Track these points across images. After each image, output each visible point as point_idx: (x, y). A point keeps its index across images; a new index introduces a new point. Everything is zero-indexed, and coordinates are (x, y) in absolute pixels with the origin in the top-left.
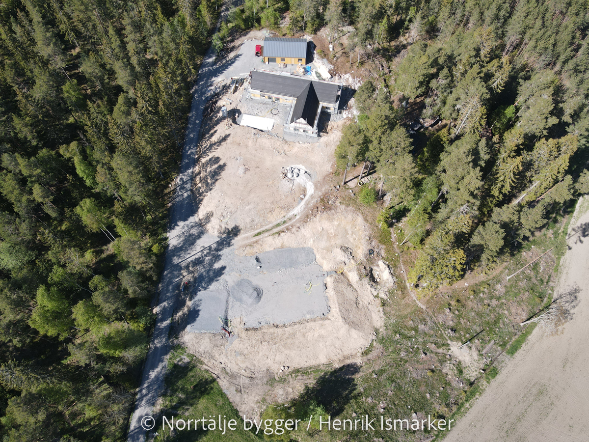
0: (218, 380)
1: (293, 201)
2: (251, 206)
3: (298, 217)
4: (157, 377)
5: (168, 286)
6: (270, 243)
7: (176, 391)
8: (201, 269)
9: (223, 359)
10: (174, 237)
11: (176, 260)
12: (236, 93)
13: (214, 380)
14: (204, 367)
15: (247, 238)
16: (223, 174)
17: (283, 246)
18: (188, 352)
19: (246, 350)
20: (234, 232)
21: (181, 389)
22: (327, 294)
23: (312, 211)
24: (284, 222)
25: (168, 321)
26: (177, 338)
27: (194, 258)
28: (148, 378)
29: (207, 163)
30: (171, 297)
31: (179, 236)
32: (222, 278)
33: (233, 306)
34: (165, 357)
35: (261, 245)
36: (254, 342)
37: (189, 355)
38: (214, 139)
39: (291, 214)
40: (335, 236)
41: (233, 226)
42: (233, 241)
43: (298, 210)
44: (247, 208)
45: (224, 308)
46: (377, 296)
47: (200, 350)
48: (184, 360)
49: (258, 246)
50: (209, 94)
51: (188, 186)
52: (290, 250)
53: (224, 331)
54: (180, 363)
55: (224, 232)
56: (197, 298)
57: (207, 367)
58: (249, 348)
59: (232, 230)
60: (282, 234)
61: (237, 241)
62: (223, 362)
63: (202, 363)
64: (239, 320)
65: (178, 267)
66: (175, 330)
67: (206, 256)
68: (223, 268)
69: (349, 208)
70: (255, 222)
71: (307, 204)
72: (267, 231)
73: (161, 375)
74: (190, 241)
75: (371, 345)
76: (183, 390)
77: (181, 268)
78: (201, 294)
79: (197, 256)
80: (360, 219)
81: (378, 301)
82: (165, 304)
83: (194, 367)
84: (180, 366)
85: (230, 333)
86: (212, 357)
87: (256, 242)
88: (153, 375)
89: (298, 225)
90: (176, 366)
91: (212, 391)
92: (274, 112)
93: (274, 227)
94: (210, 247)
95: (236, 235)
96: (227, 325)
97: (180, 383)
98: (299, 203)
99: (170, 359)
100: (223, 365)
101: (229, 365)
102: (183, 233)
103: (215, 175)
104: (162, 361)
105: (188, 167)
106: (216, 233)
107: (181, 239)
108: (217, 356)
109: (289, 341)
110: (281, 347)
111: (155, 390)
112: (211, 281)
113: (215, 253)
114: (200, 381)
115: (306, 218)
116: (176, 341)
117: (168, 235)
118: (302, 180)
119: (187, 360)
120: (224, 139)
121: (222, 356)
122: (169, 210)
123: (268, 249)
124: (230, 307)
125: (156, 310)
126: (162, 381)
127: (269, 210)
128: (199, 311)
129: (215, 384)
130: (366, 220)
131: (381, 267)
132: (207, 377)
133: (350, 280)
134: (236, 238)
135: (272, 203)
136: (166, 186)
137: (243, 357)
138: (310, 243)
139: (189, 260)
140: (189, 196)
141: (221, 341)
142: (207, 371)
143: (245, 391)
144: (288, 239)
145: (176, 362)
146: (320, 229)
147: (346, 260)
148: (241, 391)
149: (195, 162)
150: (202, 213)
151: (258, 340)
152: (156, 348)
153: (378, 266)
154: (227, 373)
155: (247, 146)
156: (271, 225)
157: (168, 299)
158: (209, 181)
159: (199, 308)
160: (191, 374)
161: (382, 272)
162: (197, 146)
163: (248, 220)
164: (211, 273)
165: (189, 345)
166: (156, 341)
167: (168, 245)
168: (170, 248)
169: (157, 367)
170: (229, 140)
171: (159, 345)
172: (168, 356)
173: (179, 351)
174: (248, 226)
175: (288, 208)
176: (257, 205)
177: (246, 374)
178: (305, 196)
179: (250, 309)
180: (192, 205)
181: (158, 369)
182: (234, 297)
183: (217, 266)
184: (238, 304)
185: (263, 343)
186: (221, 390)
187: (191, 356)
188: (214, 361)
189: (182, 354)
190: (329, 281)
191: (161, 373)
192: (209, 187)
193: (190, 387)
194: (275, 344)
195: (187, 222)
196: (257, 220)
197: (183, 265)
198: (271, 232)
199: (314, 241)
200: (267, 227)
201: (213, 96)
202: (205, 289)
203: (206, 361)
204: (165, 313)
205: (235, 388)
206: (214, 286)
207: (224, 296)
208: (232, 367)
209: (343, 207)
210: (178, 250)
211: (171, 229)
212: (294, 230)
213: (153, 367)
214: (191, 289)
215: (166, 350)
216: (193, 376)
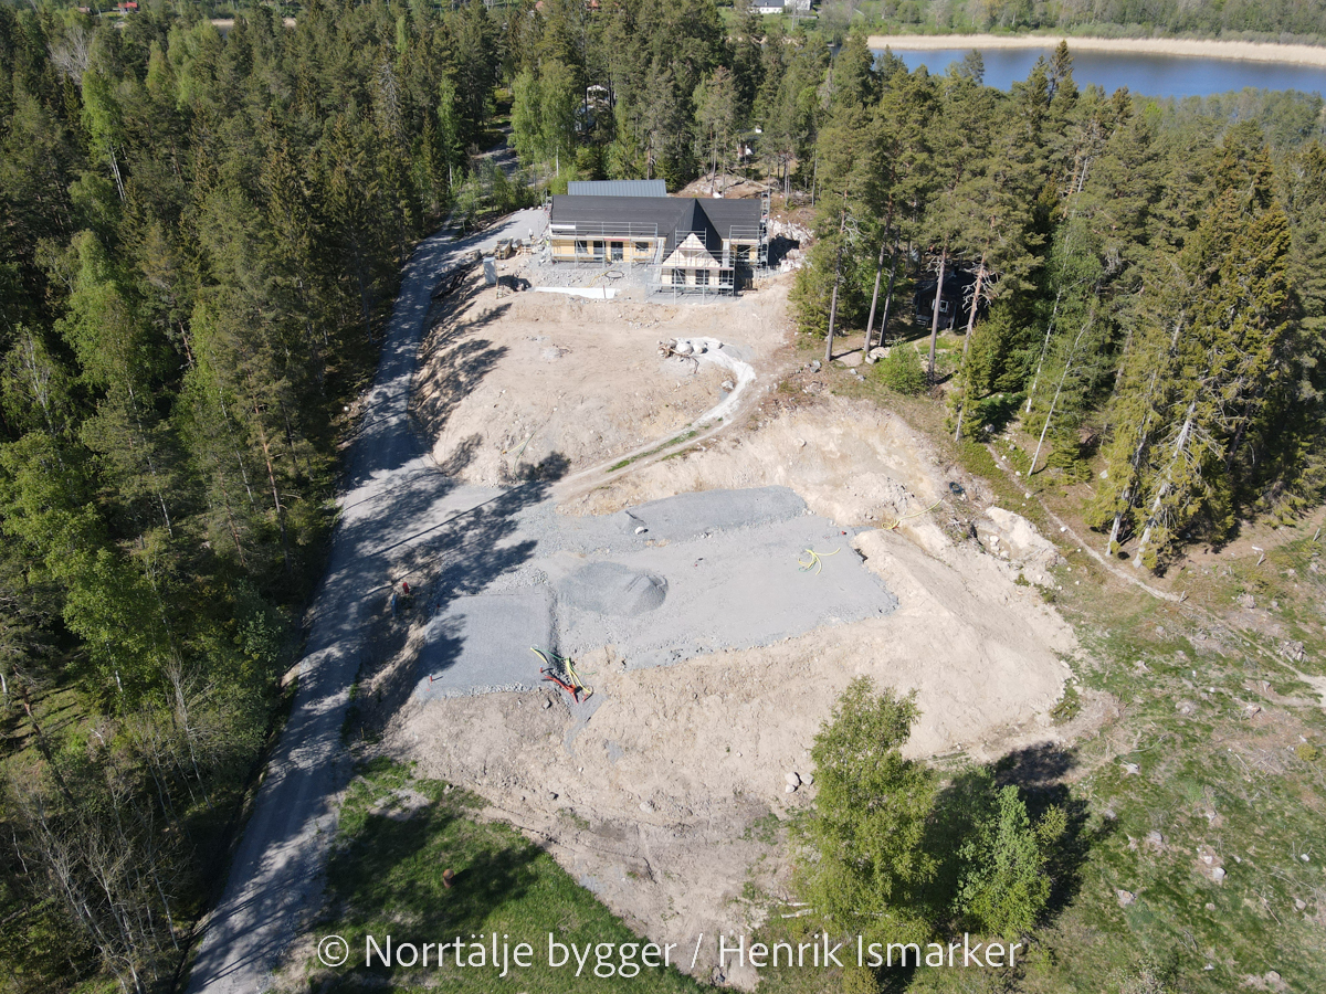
0: (553, 850)
1: (705, 394)
2: (591, 404)
3: (726, 423)
4: (295, 867)
5: (342, 605)
6: (661, 482)
7: (381, 902)
8: (449, 557)
9: (559, 779)
10: (357, 504)
11: (368, 548)
12: (512, 260)
13: (535, 851)
14: (489, 814)
15: (589, 478)
16: (501, 362)
17: (699, 487)
18: (419, 775)
19: (646, 730)
20: (554, 468)
21: (402, 895)
22: (873, 569)
23: (763, 407)
24: (692, 434)
25: (343, 696)
26: (377, 741)
27: (428, 537)
28: (256, 870)
29: (454, 354)
30: (354, 633)
31: (379, 499)
32: (526, 568)
33: (572, 624)
34: (332, 798)
35: (636, 486)
36: (670, 699)
37: (423, 785)
38: (469, 317)
39: (706, 418)
40: (843, 457)
41: (544, 455)
42: (548, 490)
43: (726, 409)
44: (580, 407)
45: (546, 628)
46: (1021, 581)
47: (469, 760)
48: (406, 804)
49: (628, 488)
50: (445, 270)
51: (401, 405)
52: (720, 492)
53: (552, 684)
54: (392, 813)
55: (520, 476)
56: (445, 615)
57: (499, 815)
58: (655, 722)
59: (541, 465)
60: (694, 456)
61: (558, 490)
62: (561, 793)
63: (478, 802)
64: (600, 654)
65: (381, 564)
66: (369, 717)
67: (466, 528)
68: (529, 545)
69: (859, 402)
70: (606, 442)
71: (745, 397)
72: (645, 455)
73: (315, 856)
74: (412, 504)
75: (1070, 693)
76: (409, 895)
77: (387, 564)
78: (460, 604)
79: (437, 533)
80: (897, 425)
81: (1031, 591)
82: (335, 651)
83: (449, 819)
84: (393, 821)
85: (577, 690)
86: (513, 779)
87: (620, 479)
88: (278, 858)
89: (734, 435)
90: (374, 823)
91: (533, 887)
93: (664, 446)
94: (478, 512)
95: (556, 477)
96: (561, 669)
97: (397, 876)
98: (721, 399)
99: (349, 801)
100: (562, 802)
101: (587, 798)
102: (389, 492)
103: (478, 368)
104: (324, 811)
105: (397, 372)
106: (493, 479)
107: (384, 504)
108: (535, 770)
110: (769, 708)
111: (289, 909)
112: (489, 573)
113: (501, 516)
114: (477, 860)
115: (751, 424)
116: (370, 751)
117: (339, 502)
118: (716, 356)
119: (417, 799)
120: (496, 314)
121: (555, 768)
122: (343, 454)
123: (657, 494)
124: (563, 626)
126: (317, 877)
127: (642, 413)
128: (458, 641)
129: (541, 862)
130: (912, 423)
131: (998, 520)
132: (504, 845)
133: (927, 546)
134: (557, 484)
135: (650, 396)
136: (338, 410)
137: (637, 759)
138: (779, 475)
139: (413, 543)
140: (403, 423)
141: (548, 715)
142: (503, 826)
143: (667, 875)
144: (704, 466)
145: (375, 811)
146: (798, 443)
147: (897, 499)
148: (650, 874)
149: (416, 366)
150: (443, 450)
151: (683, 692)
152: (295, 774)
153: (990, 520)
154: (584, 825)
155: (556, 321)
156: (658, 444)
157: (342, 637)
158: (462, 378)
159: (461, 635)
160: (441, 839)
161: (1007, 533)
162: (421, 341)
163: (586, 436)
164: (491, 560)
165: (425, 752)
166: (293, 754)
167: (341, 522)
168: (346, 525)
169: (298, 831)
170: (508, 316)
171: (302, 765)
172: (342, 796)
173: (388, 775)
174: (588, 451)
175: (698, 407)
176: (609, 401)
177: (658, 817)
178: (734, 385)
179: (635, 622)
180: (417, 436)
181: (307, 836)
182: (572, 602)
183: (504, 543)
184: (592, 615)
185: (704, 701)
186: (569, 879)
187: (438, 786)
188: (525, 793)
189: (399, 785)
190: (866, 540)
191: (314, 849)
192: (460, 390)
194: (748, 697)
195: (398, 471)
196: (611, 436)
197: (393, 554)
198: (661, 455)
199: (788, 470)
200: (644, 449)
202: (475, 591)
203: (493, 795)
204: (327, 679)
205: (623, 868)
206: (501, 583)
207: (540, 603)
208: (595, 800)
209: (843, 401)
210: (371, 528)
211: (349, 487)
212: (724, 444)
213: (280, 835)
214: (427, 600)
215: (335, 776)
216: (446, 847)
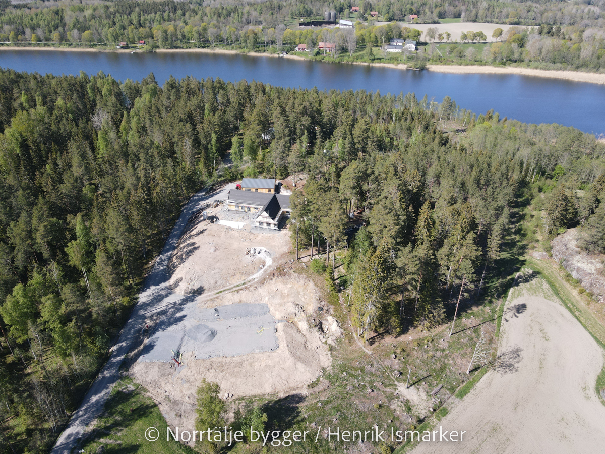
0: (160, 406)
1: (253, 269)
2: (216, 271)
3: (256, 280)
4: (97, 401)
5: (130, 330)
6: (229, 299)
7: (114, 413)
8: (163, 318)
9: (168, 388)
10: (143, 297)
11: (142, 312)
12: (217, 208)
13: (155, 405)
14: (148, 394)
15: (209, 296)
16: (196, 252)
17: (240, 302)
18: (134, 382)
19: (193, 377)
20: (200, 291)
21: (119, 413)
22: (277, 335)
23: (269, 276)
24: (244, 284)
25: (122, 357)
26: (127, 370)
27: (159, 310)
28: (88, 402)
29: (184, 247)
30: (131, 338)
31: (149, 296)
32: (181, 324)
33: (187, 343)
34: (111, 385)
35: (221, 300)
36: (202, 369)
37: (135, 385)
38: (194, 232)
39: (250, 278)
40: (288, 295)
41: (199, 286)
42: (196, 298)
43: (257, 275)
44: (213, 272)
45: (178, 344)
46: (325, 343)
47: (148, 379)
48: (129, 389)
49: (218, 300)
50: (195, 210)
51: (165, 263)
52: (247, 304)
53: (174, 361)
54: (124, 391)
55: (190, 292)
56: (154, 337)
57: (150, 395)
58: (196, 375)
59: (197, 290)
60: (241, 292)
61: (199, 299)
62: (168, 391)
63: (146, 391)
64: (190, 353)
65: (144, 317)
66: (127, 364)
67: (170, 309)
68: (184, 316)
69: (301, 276)
70: (218, 284)
71: (265, 271)
72: (227, 289)
73: (103, 399)
74: (158, 299)
75: (318, 380)
76: (121, 413)
77: (146, 318)
78: (158, 334)
79: (162, 309)
80: (311, 285)
81: (326, 346)
82: (124, 344)
83: (137, 394)
84: (124, 393)
85: (179, 364)
86: (157, 386)
87: (217, 297)
88: (94, 399)
89: (256, 285)
90: (119, 393)
91: (151, 415)
92: (245, 218)
93: (234, 287)
94: (175, 303)
95: (200, 294)
96: (178, 356)
97: (119, 408)
98: (258, 271)
99: (115, 387)
100: (167, 394)
101: (173, 394)
102: (153, 294)
103: (189, 253)
104: (107, 388)
105: (168, 250)
106: (183, 293)
107: (150, 298)
108: (163, 385)
109: (236, 370)
110: (227, 375)
111: (93, 412)
112: (170, 324)
113: (178, 307)
114: (140, 406)
115: (263, 282)
116: (125, 373)
117: (140, 295)
118: (262, 256)
119: (131, 388)
120: (202, 232)
121: (168, 384)
122: (145, 279)
123: (227, 303)
124: (183, 344)
125: (114, 348)
126: (102, 405)
127: (231, 275)
128: (154, 345)
129: (156, 408)
130: (316, 285)
131: (329, 321)
132: (149, 403)
133: (300, 328)
134: (199, 296)
135: (235, 269)
136: (147, 263)
137: (188, 385)
138: (266, 300)
139: (154, 312)
140: (165, 269)
141: (170, 370)
142: (150, 398)
143: (185, 416)
144: (244, 296)
145: (120, 389)
146: (275, 289)
147: (297, 312)
148: (181, 416)
149: (174, 248)
150: (172, 281)
151: (205, 368)
152: (104, 377)
153: (327, 320)
154: (170, 401)
155: (220, 236)
156: (232, 286)
157: (127, 339)
158: (184, 257)
159: (155, 344)
160: (133, 399)
161: (331, 325)
162: (179, 239)
163: (212, 282)
164: (172, 320)
165: (137, 376)
166: (105, 373)
167: (138, 302)
168: (139, 304)
169: (100, 393)
170: (206, 232)
171: (107, 375)
172: (114, 385)
173: (126, 381)
174: (212, 286)
175: (249, 274)
176: (222, 270)
177: (189, 401)
178: (264, 266)
179: (203, 345)
180: (167, 274)
181: (101, 395)
182: (189, 336)
183: (178, 315)
184: (193, 341)
185: (210, 371)
186: (161, 414)
187: (137, 386)
188: (159, 390)
189: (129, 384)
190: (280, 326)
191: (102, 398)
192: (182, 260)
193: (128, 410)
194: (222, 371)
195: (158, 287)
196: (220, 282)
197: (148, 315)
198: (232, 290)
199: (269, 298)
200: (228, 287)
201: (198, 211)
202: (164, 330)
203: (151, 390)
204: (120, 352)
205: (175, 413)
206: (172, 328)
207: (181, 334)
208: (175, 394)
209: (296, 275)
210: (145, 306)
211: (143, 291)
212: (251, 288)
213: (96, 393)
214: (150, 332)
215: (113, 379)
216: (134, 402)
